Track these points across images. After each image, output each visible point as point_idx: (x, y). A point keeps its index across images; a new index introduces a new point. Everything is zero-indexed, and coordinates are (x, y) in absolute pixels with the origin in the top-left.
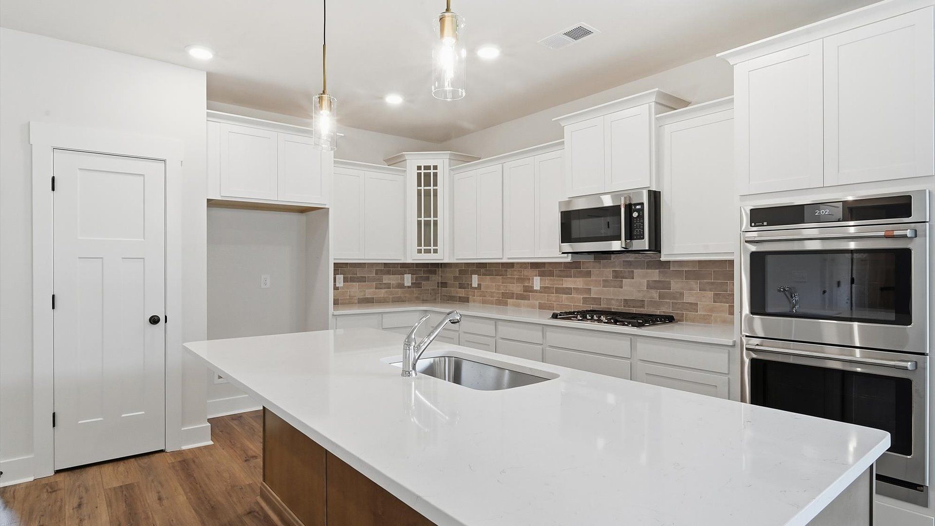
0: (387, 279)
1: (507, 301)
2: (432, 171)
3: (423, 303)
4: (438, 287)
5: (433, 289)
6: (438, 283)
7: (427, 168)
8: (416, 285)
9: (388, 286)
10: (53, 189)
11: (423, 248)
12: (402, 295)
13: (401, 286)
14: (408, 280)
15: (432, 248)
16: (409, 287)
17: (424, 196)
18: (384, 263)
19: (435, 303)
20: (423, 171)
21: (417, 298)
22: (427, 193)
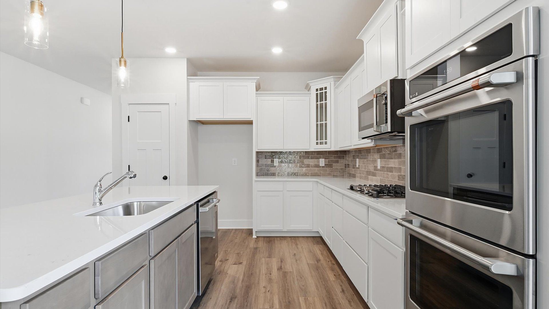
0: (307, 161)
1: (368, 177)
2: (324, 91)
3: (333, 177)
4: (346, 167)
5: (342, 169)
6: (346, 165)
7: (321, 89)
8: (328, 165)
9: (308, 166)
10: (129, 121)
11: (319, 141)
12: (318, 172)
13: (318, 166)
14: (322, 162)
15: (324, 141)
16: (323, 167)
17: (320, 108)
18: (305, 152)
19: (343, 178)
20: (319, 92)
21: (329, 174)
22: (321, 105)
